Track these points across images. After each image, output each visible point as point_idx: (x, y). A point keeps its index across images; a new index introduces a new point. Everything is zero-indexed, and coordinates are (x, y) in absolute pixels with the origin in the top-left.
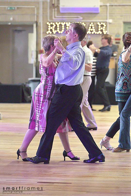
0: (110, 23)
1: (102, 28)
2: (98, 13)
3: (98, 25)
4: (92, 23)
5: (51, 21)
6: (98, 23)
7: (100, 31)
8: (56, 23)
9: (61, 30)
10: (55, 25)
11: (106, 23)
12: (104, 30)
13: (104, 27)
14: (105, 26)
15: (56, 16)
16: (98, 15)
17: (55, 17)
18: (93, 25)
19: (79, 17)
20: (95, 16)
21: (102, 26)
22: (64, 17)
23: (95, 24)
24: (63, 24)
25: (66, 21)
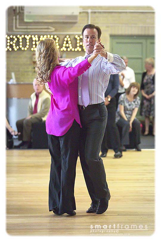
1: (81, 44)
2: (75, 23)
3: (76, 39)
4: (68, 37)
5: (11, 33)
6: (76, 37)
7: (79, 46)
8: (18, 36)
9: (24, 45)
10: (16, 39)
15: (18, 26)
16: (76, 25)
17: (16, 28)
18: (69, 39)
19: (50, 27)
20: (72, 27)
22: (29, 27)
23: (72, 37)
24: (28, 38)
25: (32, 33)
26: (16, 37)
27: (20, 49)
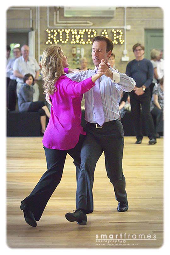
0: (127, 30)
1: (118, 37)
2: (112, 18)
3: (113, 33)
4: (105, 30)
5: (51, 27)
6: (113, 31)
7: (116, 40)
8: (59, 30)
9: (64, 39)
10: (56, 33)
11: (123, 30)
12: (120, 39)
13: (120, 36)
14: (122, 33)
15: (58, 21)
16: (113, 20)
17: (57, 23)
18: (106, 33)
19: (88, 22)
20: (109, 22)
21: (118, 34)
22: (68, 22)
23: (109, 31)
24: (67, 32)
25: (71, 27)
26: (57, 31)
27: (60, 42)
